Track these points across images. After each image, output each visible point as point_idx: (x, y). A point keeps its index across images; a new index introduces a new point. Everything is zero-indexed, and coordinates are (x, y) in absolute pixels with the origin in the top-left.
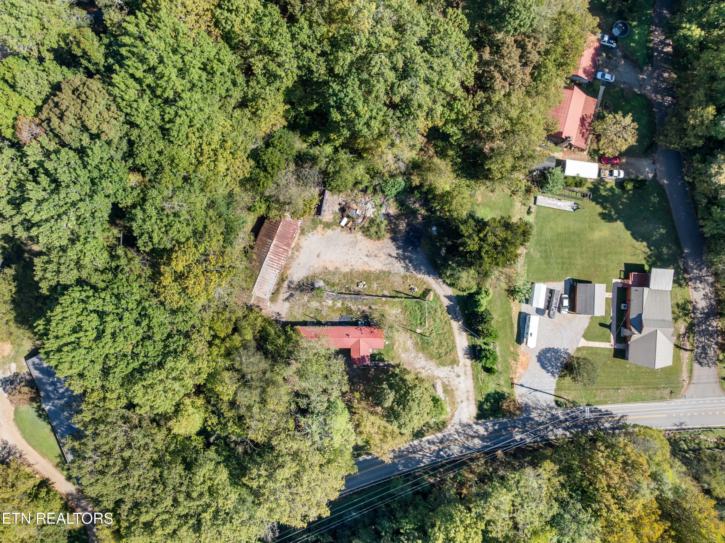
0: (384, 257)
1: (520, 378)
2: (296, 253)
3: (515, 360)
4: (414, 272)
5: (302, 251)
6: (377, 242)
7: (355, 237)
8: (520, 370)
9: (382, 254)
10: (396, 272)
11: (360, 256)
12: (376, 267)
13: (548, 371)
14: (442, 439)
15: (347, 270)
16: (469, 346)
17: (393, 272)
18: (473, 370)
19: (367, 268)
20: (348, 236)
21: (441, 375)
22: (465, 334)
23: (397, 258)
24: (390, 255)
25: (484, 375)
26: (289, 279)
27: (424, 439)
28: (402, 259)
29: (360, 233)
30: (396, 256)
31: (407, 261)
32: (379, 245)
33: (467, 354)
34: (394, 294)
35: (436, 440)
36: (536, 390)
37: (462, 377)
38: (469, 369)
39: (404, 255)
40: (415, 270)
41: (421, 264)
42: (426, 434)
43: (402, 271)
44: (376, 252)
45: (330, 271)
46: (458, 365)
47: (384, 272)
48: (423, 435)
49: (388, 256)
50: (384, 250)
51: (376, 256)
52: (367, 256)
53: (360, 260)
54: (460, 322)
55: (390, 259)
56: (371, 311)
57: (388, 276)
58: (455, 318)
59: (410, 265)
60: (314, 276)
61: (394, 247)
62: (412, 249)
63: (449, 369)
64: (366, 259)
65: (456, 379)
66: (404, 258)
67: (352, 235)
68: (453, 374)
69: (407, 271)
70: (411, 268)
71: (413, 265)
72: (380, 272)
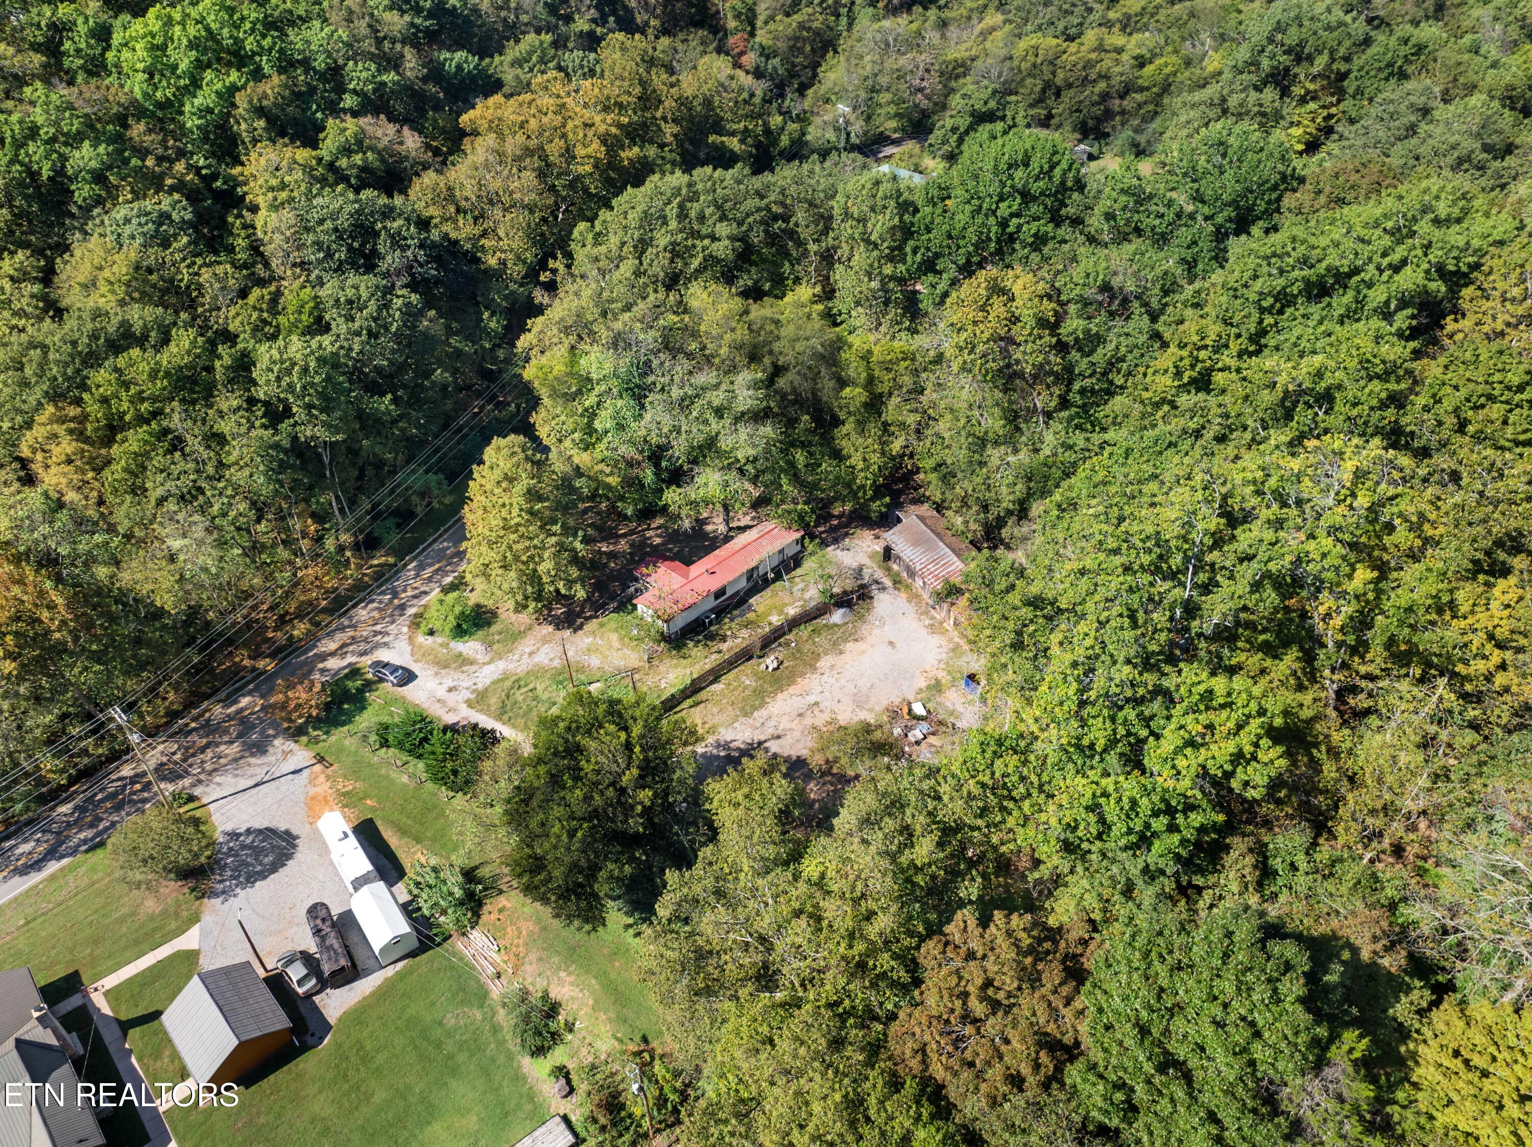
0: (785, 724)
1: (312, 782)
2: (927, 622)
3: (346, 795)
4: (703, 750)
5: (925, 631)
7: (871, 710)
8: (322, 787)
9: (793, 726)
10: (736, 725)
11: (827, 694)
12: (780, 703)
15: (824, 663)
17: (743, 720)
19: (792, 690)
20: (885, 703)
21: (487, 669)
23: (760, 743)
24: (779, 737)
26: (891, 591)
27: (437, 591)
28: (748, 750)
29: (872, 720)
30: (767, 745)
31: (735, 754)
34: (702, 695)
36: (257, 785)
37: (441, 694)
40: (704, 755)
41: (705, 769)
43: (727, 735)
44: (807, 722)
45: (846, 641)
46: (468, 701)
47: (756, 708)
49: (779, 732)
50: (796, 735)
51: (800, 715)
52: (816, 704)
53: (820, 689)
55: (771, 731)
56: (715, 649)
57: (742, 709)
59: (723, 754)
60: (861, 618)
61: (785, 753)
63: (480, 686)
64: (812, 699)
65: (451, 684)
66: (746, 754)
67: (879, 709)
68: (465, 684)
69: (717, 741)
70: (715, 751)
71: (718, 757)
72: (763, 704)
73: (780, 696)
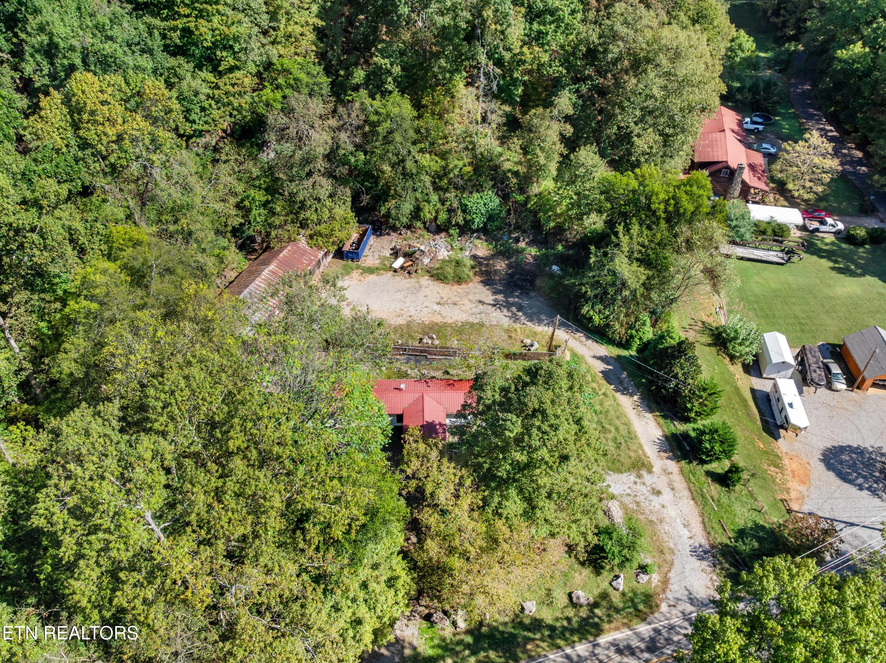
0: (468, 305)
1: (801, 499)
3: (776, 466)
4: (528, 323)
6: (456, 287)
7: (418, 282)
8: (794, 485)
9: (466, 301)
10: (495, 323)
11: (425, 304)
12: (455, 318)
13: (861, 488)
14: (652, 640)
15: (401, 321)
16: (666, 437)
17: (487, 324)
18: (688, 480)
19: (438, 319)
20: (406, 281)
21: (616, 489)
22: (649, 416)
23: (494, 305)
24: (480, 302)
25: (715, 489)
27: (603, 640)
28: (504, 307)
29: (426, 277)
30: (492, 302)
31: (514, 309)
32: (460, 291)
33: (665, 451)
35: (635, 643)
36: (852, 525)
37: (667, 496)
38: (677, 477)
39: (507, 302)
40: (530, 321)
41: (539, 313)
42: (606, 626)
43: (506, 322)
44: (457, 299)
46: (650, 472)
47: (472, 325)
48: (599, 631)
49: (477, 304)
50: (470, 297)
51: (455, 304)
52: (438, 303)
53: (425, 309)
54: (636, 398)
55: (481, 307)
57: (479, 330)
58: (623, 390)
59: (520, 314)
61: (489, 293)
62: (521, 294)
63: (633, 478)
64: (437, 308)
65: (654, 498)
66: (508, 306)
67: (413, 280)
68: (643, 489)
69: (515, 322)
70: (523, 318)
71: (525, 314)
72: (464, 324)
73: (450, 321)
